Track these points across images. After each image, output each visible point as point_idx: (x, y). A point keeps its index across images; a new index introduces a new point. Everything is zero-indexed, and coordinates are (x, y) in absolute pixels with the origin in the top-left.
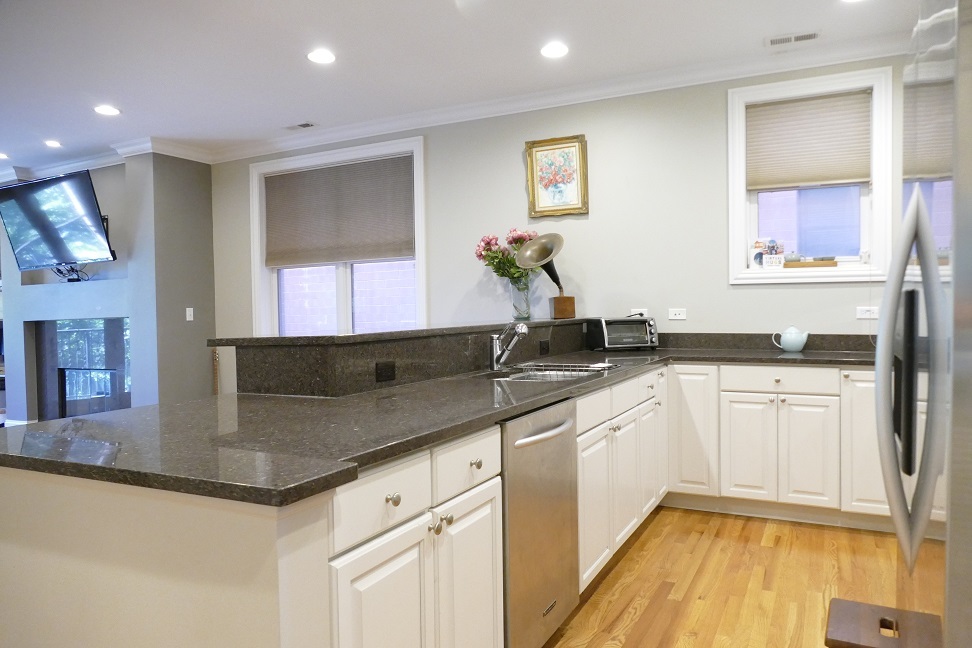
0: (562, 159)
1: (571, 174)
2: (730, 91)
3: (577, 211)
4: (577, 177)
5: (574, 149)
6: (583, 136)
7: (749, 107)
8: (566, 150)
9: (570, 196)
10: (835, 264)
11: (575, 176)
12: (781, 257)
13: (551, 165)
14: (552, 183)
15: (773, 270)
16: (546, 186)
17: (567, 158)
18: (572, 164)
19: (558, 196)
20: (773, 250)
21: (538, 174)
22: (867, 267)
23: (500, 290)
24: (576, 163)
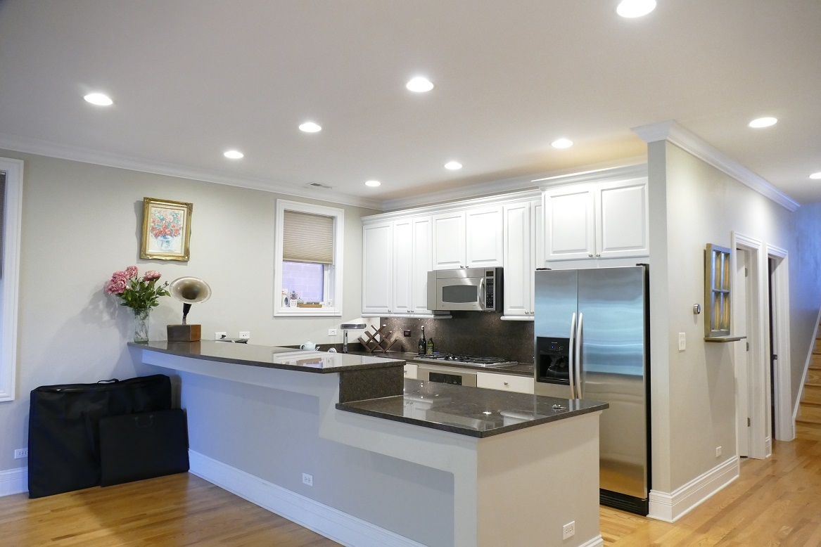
0: (172, 217)
1: (177, 230)
2: (278, 200)
3: (180, 259)
4: (182, 233)
5: (182, 213)
6: (192, 204)
7: (287, 212)
8: (176, 211)
9: (175, 246)
10: (321, 306)
11: (181, 232)
12: (296, 300)
13: (162, 220)
14: (162, 233)
15: (294, 309)
16: (156, 236)
17: (176, 217)
18: (180, 223)
19: (165, 245)
20: (294, 297)
21: (150, 224)
22: (332, 308)
23: (106, 317)
24: (182, 223)
